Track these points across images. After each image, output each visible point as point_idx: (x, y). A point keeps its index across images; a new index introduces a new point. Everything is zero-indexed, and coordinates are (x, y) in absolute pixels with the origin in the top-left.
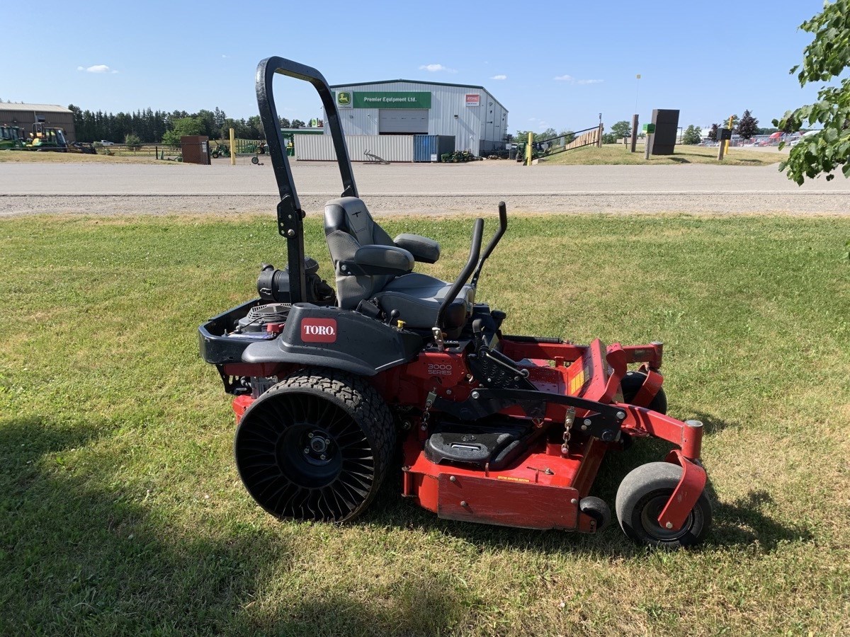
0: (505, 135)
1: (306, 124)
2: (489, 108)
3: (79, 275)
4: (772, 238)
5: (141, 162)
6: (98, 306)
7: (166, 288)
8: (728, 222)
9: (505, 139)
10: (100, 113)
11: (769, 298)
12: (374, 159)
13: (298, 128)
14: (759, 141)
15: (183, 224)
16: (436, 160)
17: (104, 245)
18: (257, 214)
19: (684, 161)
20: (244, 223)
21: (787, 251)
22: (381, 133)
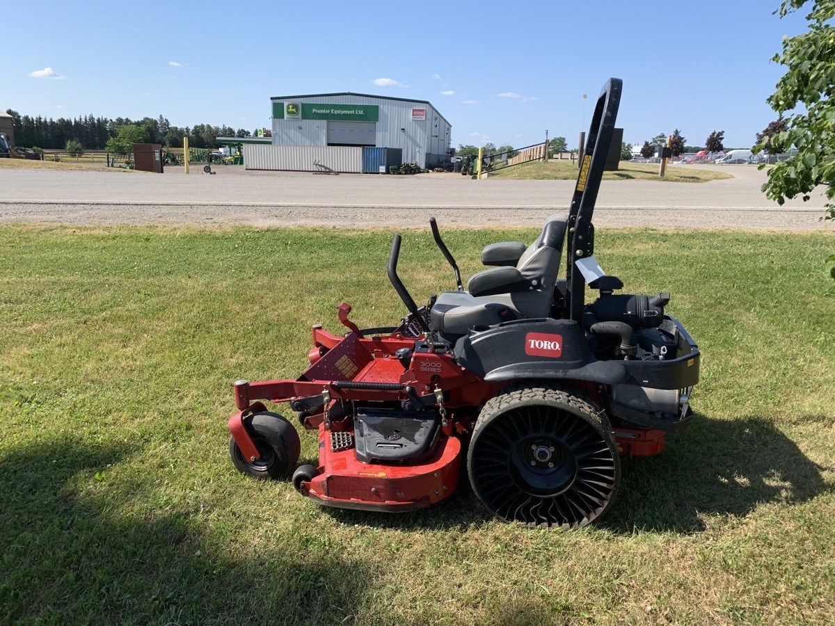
0: (448, 148)
1: (252, 134)
2: (435, 123)
3: (68, 287)
4: (735, 252)
5: (95, 170)
6: (95, 317)
7: (162, 298)
8: (692, 236)
9: (448, 153)
10: (40, 118)
11: (748, 310)
12: (323, 169)
13: (243, 137)
14: (686, 158)
15: (165, 234)
16: (384, 171)
17: (87, 255)
18: (237, 223)
19: (629, 177)
20: (225, 233)
21: (752, 265)
22: (329, 145)
